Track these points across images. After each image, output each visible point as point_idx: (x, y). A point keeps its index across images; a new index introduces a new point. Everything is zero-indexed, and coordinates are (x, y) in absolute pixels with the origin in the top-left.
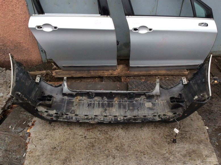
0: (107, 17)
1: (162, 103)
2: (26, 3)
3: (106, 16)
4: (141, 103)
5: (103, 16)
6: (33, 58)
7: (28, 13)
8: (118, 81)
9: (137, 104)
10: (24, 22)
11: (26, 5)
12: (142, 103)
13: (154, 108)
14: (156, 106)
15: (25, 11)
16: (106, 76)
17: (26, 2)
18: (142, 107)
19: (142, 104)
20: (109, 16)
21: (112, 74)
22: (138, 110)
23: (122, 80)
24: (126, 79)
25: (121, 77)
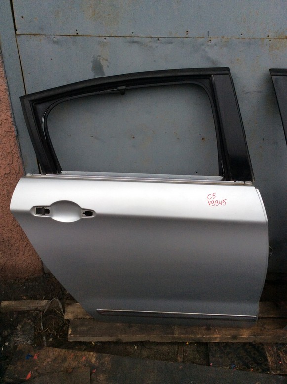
0: (244, 185)
2: (14, 129)
3: (240, 182)
5: (232, 182)
6: (19, 262)
7: (17, 155)
8: (257, 363)
10: (6, 176)
11: (15, 134)
15: (9, 151)
16: (218, 340)
17: (13, 126)
20: (250, 183)
21: (234, 337)
23: (269, 359)
24: (278, 356)
25: (263, 349)
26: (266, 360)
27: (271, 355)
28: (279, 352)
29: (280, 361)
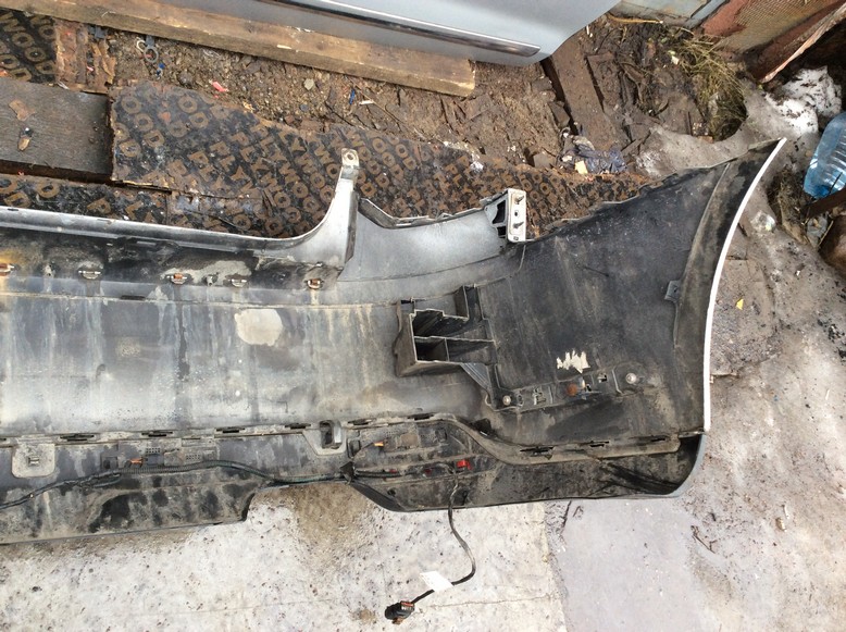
1: (344, 321)
4: (205, 311)
8: (24, 61)
9: (174, 312)
12: (211, 305)
13: (294, 352)
14: (306, 341)
18: (215, 345)
19: (218, 313)
22: (184, 369)
23: (60, 57)
24: (91, 55)
25: (51, 32)
26: (52, 56)
27: (69, 50)
28: (95, 46)
29: (91, 64)
